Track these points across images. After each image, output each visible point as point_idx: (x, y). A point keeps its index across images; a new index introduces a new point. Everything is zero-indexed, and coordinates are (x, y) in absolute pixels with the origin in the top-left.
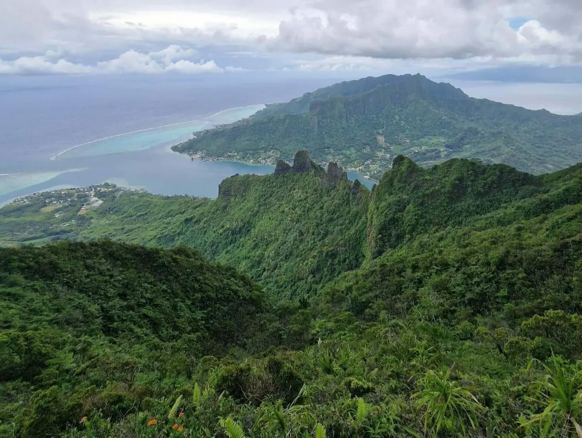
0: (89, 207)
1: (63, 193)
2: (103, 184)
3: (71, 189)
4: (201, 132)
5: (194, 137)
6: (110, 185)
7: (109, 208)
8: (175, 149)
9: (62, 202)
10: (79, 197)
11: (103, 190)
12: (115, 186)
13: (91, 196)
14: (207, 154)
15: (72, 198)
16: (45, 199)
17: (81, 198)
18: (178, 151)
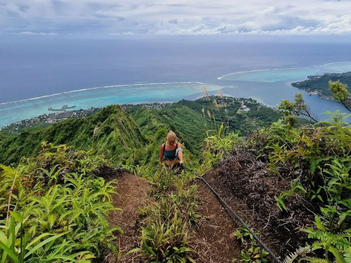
0: (241, 110)
1: (226, 98)
2: (248, 98)
3: (231, 97)
4: (314, 77)
5: (308, 79)
6: (252, 100)
7: (257, 115)
8: (294, 85)
9: (226, 103)
10: (236, 103)
11: (248, 102)
12: (255, 102)
13: (242, 104)
14: (323, 94)
15: (232, 103)
16: (218, 100)
17: (237, 104)
18: (297, 87)
